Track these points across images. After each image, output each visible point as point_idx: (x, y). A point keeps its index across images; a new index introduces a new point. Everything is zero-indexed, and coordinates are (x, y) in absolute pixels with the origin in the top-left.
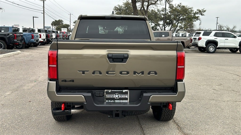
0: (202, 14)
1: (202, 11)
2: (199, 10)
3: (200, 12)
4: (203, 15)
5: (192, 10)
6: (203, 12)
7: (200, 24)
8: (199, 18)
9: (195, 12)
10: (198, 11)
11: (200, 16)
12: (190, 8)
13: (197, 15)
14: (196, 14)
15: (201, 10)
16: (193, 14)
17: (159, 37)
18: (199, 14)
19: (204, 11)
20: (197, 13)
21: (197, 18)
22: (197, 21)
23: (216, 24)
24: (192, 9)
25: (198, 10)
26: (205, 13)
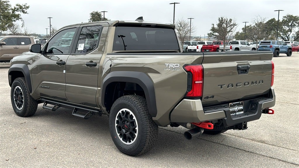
0: (24, 11)
1: (24, 7)
2: (19, 5)
3: (20, 8)
4: (26, 13)
5: (8, 5)
6: (26, 9)
7: (23, 26)
8: (20, 17)
9: (13, 8)
10: (18, 7)
11: (22, 14)
12: (5, 2)
13: (17, 13)
14: (15, 11)
15: (22, 5)
16: (11, 11)
17: (17, 45)
18: (19, 11)
19: (27, 7)
20: (17, 10)
21: (18, 17)
22: (17, 20)
23: (50, 26)
24: (8, 3)
25: (17, 5)
26: (27, 10)
